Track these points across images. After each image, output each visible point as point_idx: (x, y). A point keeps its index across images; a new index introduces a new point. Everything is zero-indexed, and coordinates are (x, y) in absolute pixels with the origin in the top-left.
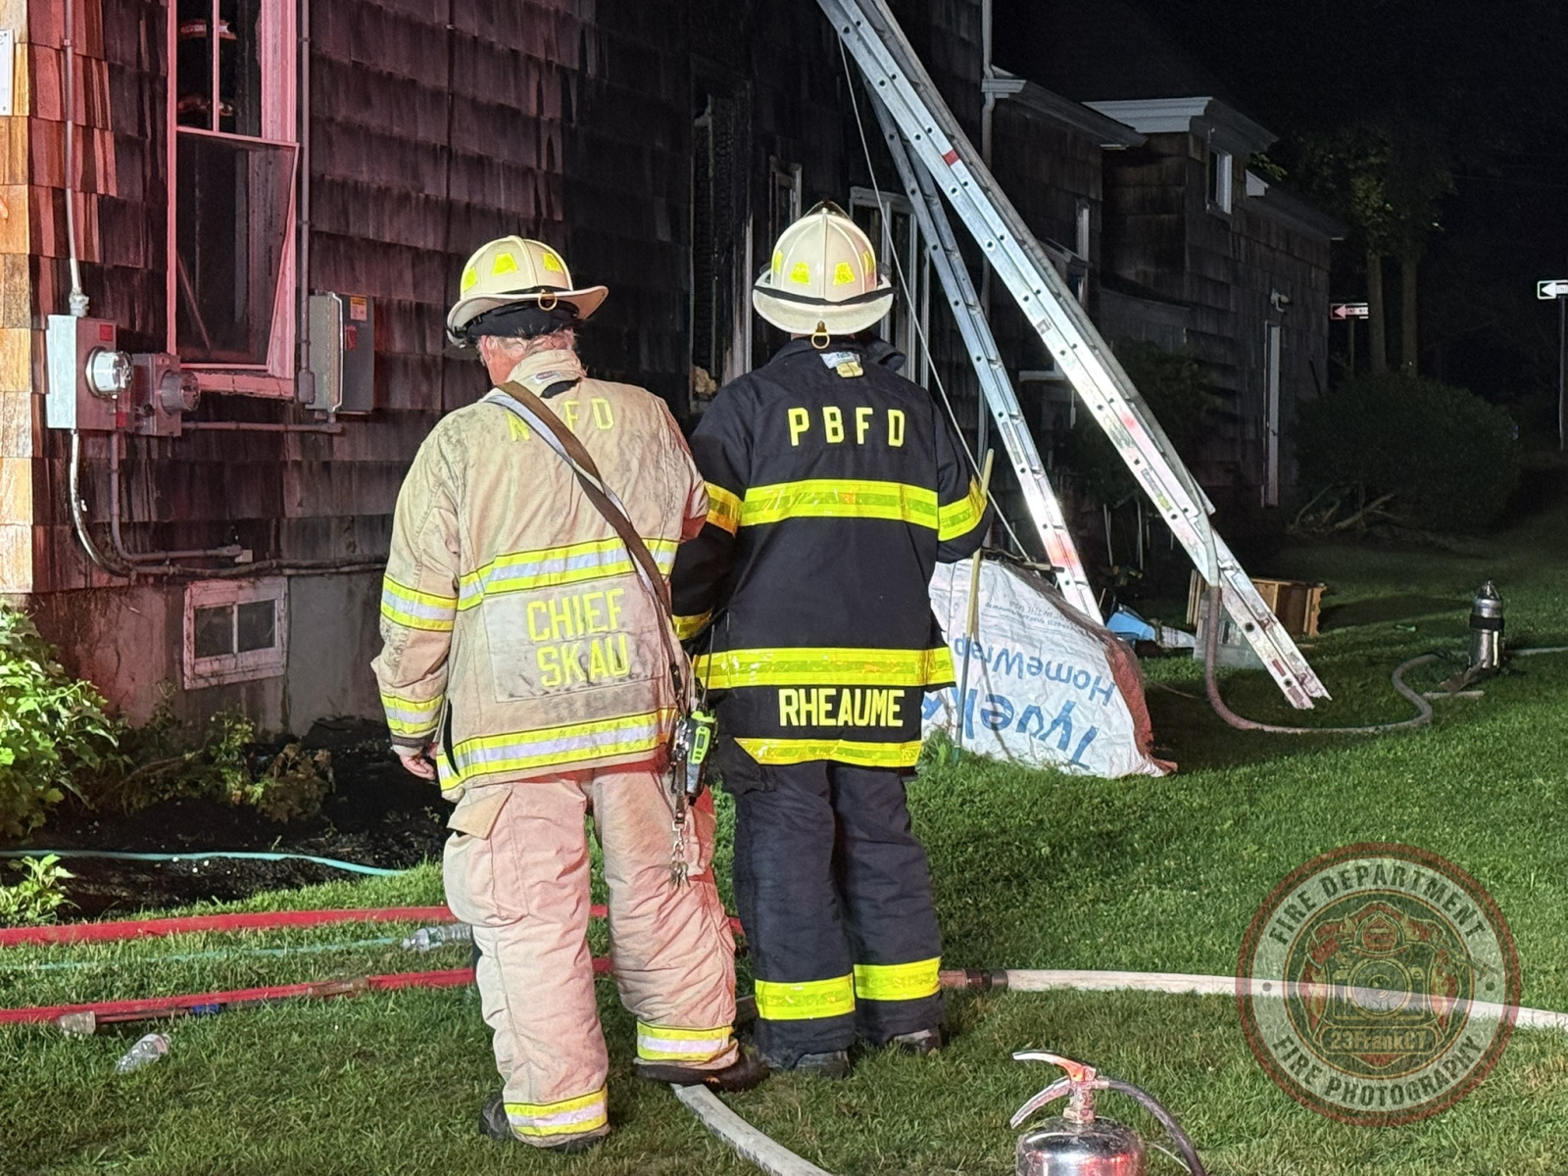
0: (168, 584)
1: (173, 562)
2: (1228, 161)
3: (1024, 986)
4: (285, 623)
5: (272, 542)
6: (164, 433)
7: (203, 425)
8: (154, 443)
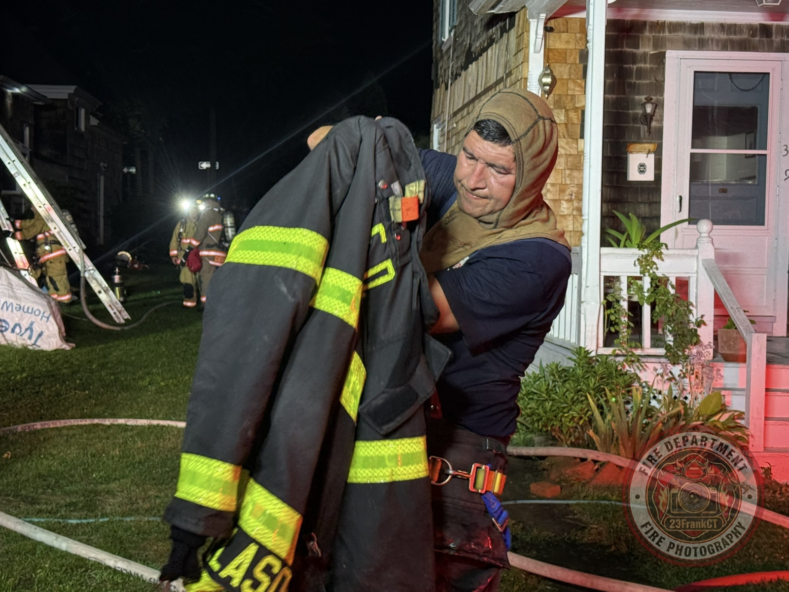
2: (83, 112)
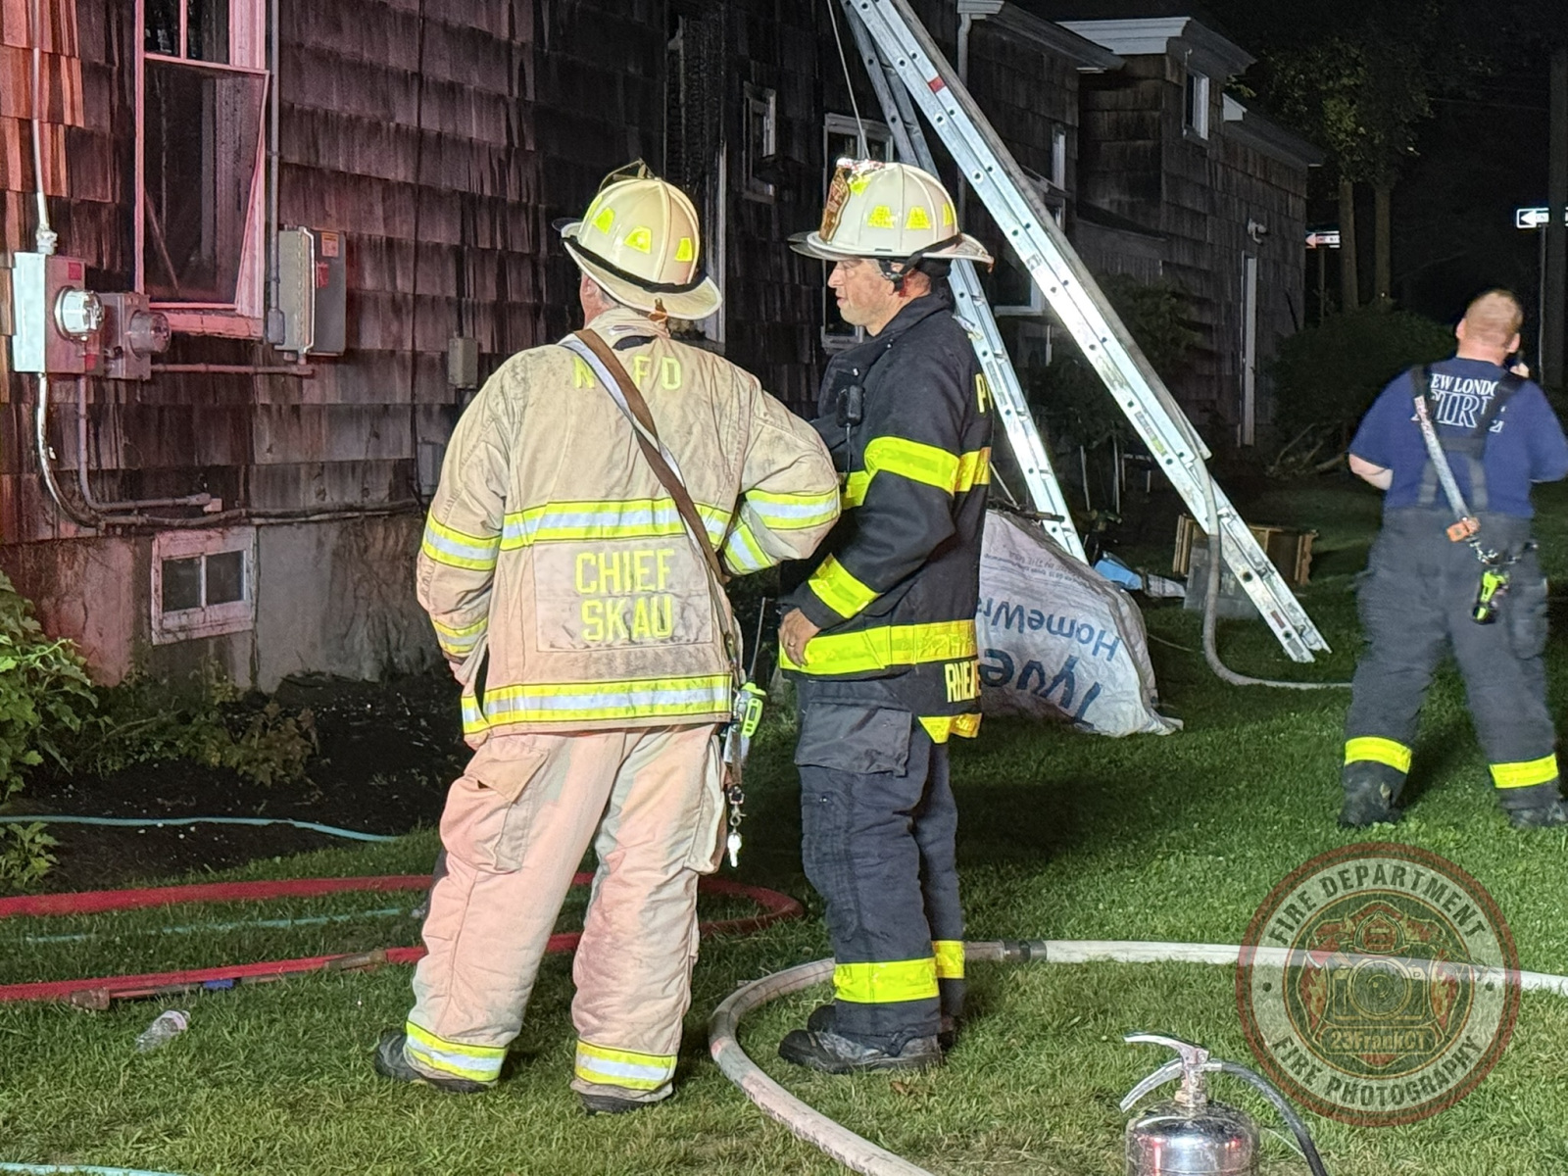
0: (138, 535)
1: (141, 511)
3: (1062, 958)
4: (253, 574)
5: (242, 489)
6: (133, 376)
7: (170, 367)
8: (122, 387)
